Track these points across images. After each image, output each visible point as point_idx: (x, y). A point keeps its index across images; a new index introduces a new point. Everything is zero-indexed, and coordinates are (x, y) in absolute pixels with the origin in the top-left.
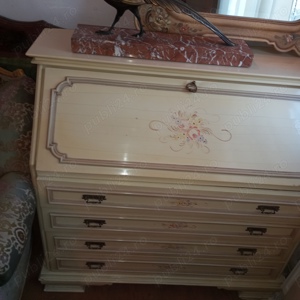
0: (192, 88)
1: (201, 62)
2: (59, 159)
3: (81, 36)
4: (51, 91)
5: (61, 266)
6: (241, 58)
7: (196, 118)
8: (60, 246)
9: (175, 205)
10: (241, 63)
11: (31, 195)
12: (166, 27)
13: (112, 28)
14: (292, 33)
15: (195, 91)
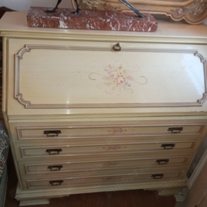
0: (117, 48)
1: (123, 29)
2: (25, 106)
3: (34, 14)
4: (14, 56)
5: (31, 186)
6: (149, 25)
7: (122, 70)
8: (29, 171)
9: (111, 133)
10: (150, 29)
11: (5, 134)
12: (95, 6)
13: (56, 8)
14: (182, 7)
15: (119, 50)
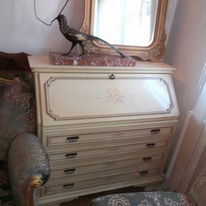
1: (114, 65)
2: (55, 119)
4: (45, 84)
7: (117, 91)
10: (131, 64)
12: (92, 51)
14: (147, 51)
15: (114, 78)
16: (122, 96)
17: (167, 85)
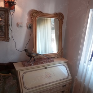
2: (27, 89)
4: (22, 76)
7: (49, 73)
9: (49, 91)
10: (52, 61)
15: (47, 68)
16: (51, 75)
17: (66, 67)
